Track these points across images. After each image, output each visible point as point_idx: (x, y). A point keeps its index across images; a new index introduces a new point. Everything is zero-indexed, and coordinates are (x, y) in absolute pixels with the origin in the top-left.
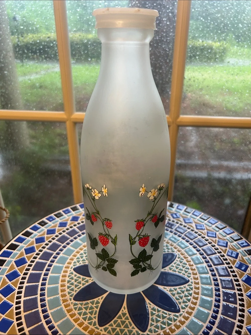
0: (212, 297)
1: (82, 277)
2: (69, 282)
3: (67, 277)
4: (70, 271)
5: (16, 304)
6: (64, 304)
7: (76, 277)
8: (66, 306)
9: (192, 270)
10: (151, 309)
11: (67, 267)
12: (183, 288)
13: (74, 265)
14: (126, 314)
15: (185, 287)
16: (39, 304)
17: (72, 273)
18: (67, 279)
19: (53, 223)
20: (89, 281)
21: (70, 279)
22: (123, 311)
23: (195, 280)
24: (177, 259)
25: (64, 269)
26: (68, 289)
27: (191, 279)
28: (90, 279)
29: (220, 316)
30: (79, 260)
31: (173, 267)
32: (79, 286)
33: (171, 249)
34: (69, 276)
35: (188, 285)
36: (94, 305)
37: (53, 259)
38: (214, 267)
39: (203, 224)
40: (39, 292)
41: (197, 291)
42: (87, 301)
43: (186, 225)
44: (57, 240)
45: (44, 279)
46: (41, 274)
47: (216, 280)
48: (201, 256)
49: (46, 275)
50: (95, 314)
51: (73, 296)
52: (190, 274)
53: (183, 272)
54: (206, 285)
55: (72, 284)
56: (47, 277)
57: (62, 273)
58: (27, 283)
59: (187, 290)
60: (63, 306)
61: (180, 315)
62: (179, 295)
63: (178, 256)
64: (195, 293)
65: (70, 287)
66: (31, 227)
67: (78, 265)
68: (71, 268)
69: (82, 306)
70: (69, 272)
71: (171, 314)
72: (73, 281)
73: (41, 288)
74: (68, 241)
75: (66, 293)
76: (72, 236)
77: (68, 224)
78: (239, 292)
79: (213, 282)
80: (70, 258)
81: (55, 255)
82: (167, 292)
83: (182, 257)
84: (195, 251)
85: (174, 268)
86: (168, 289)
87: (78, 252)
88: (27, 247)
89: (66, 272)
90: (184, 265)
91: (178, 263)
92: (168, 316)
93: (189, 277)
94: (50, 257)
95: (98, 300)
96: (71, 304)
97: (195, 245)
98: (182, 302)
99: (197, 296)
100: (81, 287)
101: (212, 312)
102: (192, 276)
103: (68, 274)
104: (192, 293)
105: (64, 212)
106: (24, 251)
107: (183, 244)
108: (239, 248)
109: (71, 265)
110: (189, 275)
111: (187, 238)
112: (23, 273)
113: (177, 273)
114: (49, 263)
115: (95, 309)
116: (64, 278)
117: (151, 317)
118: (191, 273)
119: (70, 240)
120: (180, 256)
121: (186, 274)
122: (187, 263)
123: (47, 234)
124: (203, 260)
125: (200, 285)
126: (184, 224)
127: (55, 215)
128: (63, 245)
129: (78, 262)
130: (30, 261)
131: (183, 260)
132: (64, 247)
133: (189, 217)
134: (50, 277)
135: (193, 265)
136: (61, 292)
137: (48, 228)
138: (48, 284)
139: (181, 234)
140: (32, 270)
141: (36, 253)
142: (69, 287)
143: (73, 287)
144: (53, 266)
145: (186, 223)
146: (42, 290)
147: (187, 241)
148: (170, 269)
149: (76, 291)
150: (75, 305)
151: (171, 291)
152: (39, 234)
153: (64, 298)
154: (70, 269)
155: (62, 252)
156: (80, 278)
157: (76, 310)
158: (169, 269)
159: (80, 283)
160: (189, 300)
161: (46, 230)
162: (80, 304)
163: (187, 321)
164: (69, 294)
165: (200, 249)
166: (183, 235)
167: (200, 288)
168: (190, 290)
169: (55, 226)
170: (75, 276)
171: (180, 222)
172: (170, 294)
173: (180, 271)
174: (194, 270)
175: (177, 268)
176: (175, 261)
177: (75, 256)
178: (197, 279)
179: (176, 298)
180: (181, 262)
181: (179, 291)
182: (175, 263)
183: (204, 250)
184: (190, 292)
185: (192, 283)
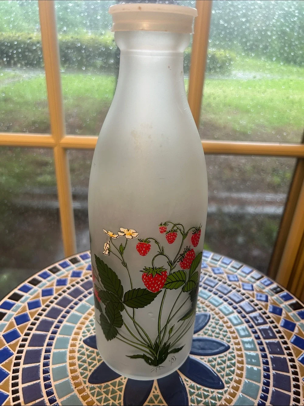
0: (260, 366)
1: (95, 350)
2: (79, 359)
3: (77, 352)
4: (79, 344)
5: (13, 394)
6: (77, 389)
7: (88, 352)
8: (80, 392)
9: (231, 333)
10: (189, 387)
11: (74, 339)
12: (223, 357)
13: (84, 336)
14: (158, 396)
15: (226, 356)
16: (44, 391)
17: (82, 347)
18: (77, 355)
19: (49, 281)
21: (81, 354)
22: (154, 392)
23: (236, 346)
24: (211, 320)
25: (71, 342)
26: (80, 368)
27: (232, 345)
29: (271, 389)
30: (89, 328)
31: (208, 330)
32: (94, 364)
33: (203, 308)
34: (79, 351)
35: (230, 353)
36: (117, 388)
37: (55, 329)
38: (256, 328)
39: (236, 274)
40: (42, 376)
41: (240, 359)
42: (107, 383)
43: (215, 276)
44: (57, 304)
45: (46, 358)
46: (41, 350)
47: (261, 344)
48: (239, 315)
49: (48, 351)
50: (120, 399)
51: (88, 378)
52: (229, 338)
53: (221, 336)
54: (251, 352)
56: (50, 355)
57: (69, 348)
58: (23, 364)
59: (230, 359)
60: (76, 392)
61: (226, 392)
62: (219, 366)
63: (211, 316)
64: (239, 362)
65: (82, 365)
66: (19, 287)
67: (88, 335)
68: (80, 340)
69: (101, 390)
70: (78, 346)
71: (214, 392)
72: (85, 357)
73: (44, 369)
74: (72, 304)
75: (78, 373)
76: (75, 298)
77: (68, 282)
78: (290, 357)
79: (258, 347)
80: (77, 326)
81: (56, 324)
82: (205, 363)
83: (217, 317)
84: (230, 308)
85: (210, 332)
86: (205, 360)
87: (86, 318)
88: (17, 315)
89: (74, 345)
90: (221, 328)
91: (214, 325)
92: (211, 395)
93: (229, 342)
94: (51, 327)
95: (121, 380)
96: (86, 389)
97: (230, 301)
98: (225, 375)
99: (240, 365)
100: (96, 364)
101: (262, 385)
102: (232, 341)
103: (77, 349)
104: (235, 363)
105: (61, 265)
106: (14, 321)
107: (217, 301)
108: (282, 303)
109: (80, 336)
110: (229, 340)
111: (219, 293)
112: (16, 351)
113: (214, 338)
114: (51, 335)
115: (119, 393)
116: (73, 354)
117: (191, 397)
118: (231, 337)
119: (73, 302)
120: (214, 316)
121: (225, 339)
122: (224, 325)
123: (43, 296)
124: (243, 320)
125: (244, 352)
126: (214, 275)
127: (49, 270)
128: (65, 310)
129: (89, 331)
130: (24, 334)
131: (219, 320)
132: (68, 312)
133: (218, 266)
134: (54, 354)
135: (230, 327)
136: (71, 373)
137: (43, 288)
138: (53, 364)
139: (211, 289)
140: (28, 346)
141: (30, 322)
143: (86, 365)
144: (55, 339)
145: (215, 274)
146: (45, 372)
147: (221, 297)
148: (205, 334)
149: (90, 370)
150: (92, 389)
151: (209, 361)
152: (32, 297)
153: (75, 381)
154: (78, 342)
155: (65, 320)
156: (93, 352)
157: (94, 396)
158: (203, 334)
159: (94, 359)
160: (233, 372)
161: (40, 291)
162: (98, 387)
163: (235, 398)
164: (82, 375)
165: (237, 305)
166: (214, 290)
167: (244, 355)
168: (233, 358)
169: (52, 285)
170: (87, 350)
171: (208, 274)
172: (210, 366)
173: (217, 335)
174: (233, 332)
175: (213, 332)
176: (209, 323)
177: (83, 323)
178: (238, 344)
179: (217, 370)
180: (217, 324)
181: (219, 360)
182: (210, 326)
183: (241, 307)
184: (233, 361)
185: (233, 349)
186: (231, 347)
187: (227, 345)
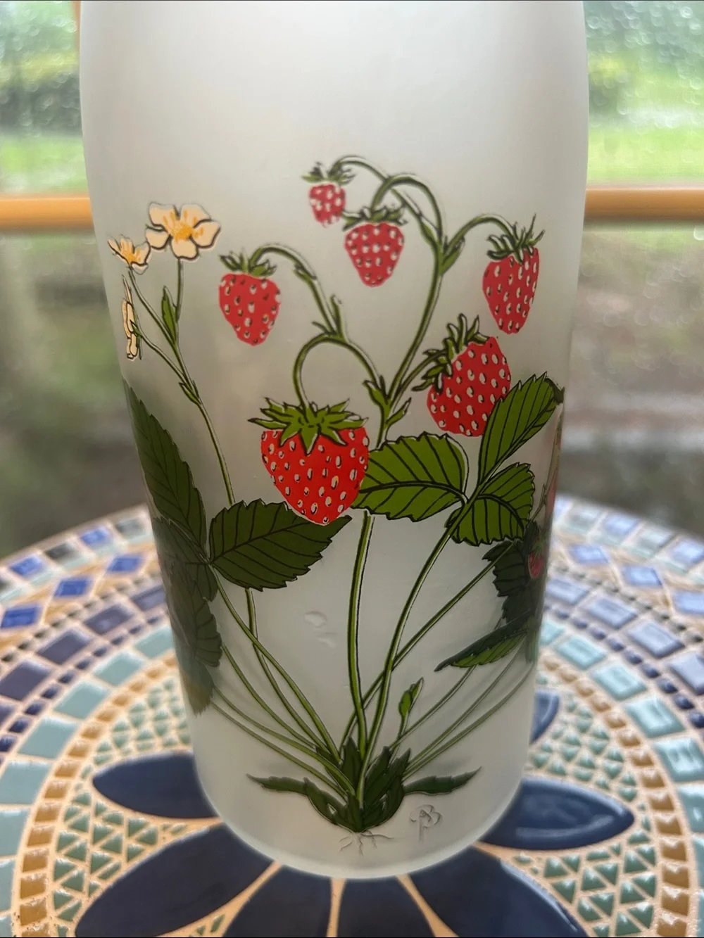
1: (128, 815)
2: (63, 842)
3: (60, 817)
4: (78, 787)
7: (100, 817)
9: (638, 763)
11: (65, 772)
12: (605, 857)
13: (99, 762)
15: (617, 851)
17: (84, 801)
18: (60, 828)
19: (35, 584)
20: (161, 835)
21: (72, 826)
23: (659, 815)
24: (563, 715)
25: (50, 780)
26: (55, 879)
27: (642, 808)
28: (165, 828)
30: (125, 734)
31: (549, 750)
32: (110, 866)
34: (69, 815)
35: (634, 841)
37: (9, 733)
39: (651, 563)
41: (674, 866)
43: (580, 569)
44: (40, 653)
48: (668, 700)
51: (77, 918)
52: (631, 782)
53: (600, 776)
55: (79, 854)
57: (40, 802)
59: (632, 867)
62: (592, 894)
63: (564, 703)
64: (670, 878)
65: (67, 869)
67: (116, 758)
68: (84, 776)
70: (71, 795)
72: (84, 838)
74: (87, 653)
75: (46, 897)
76: (103, 634)
77: (95, 585)
80: (84, 725)
81: (19, 719)
82: (533, 877)
83: (584, 705)
84: (635, 676)
85: (557, 761)
86: (535, 866)
87: (121, 702)
89: (55, 793)
90: (599, 743)
91: (571, 732)
93: (631, 797)
97: (631, 651)
98: (613, 930)
99: (674, 892)
100: (117, 868)
102: (644, 794)
103: (65, 804)
104: (653, 881)
105: (85, 540)
107: (582, 649)
109: (87, 763)
110: (628, 789)
111: (593, 625)
113: (570, 783)
116: (46, 824)
118: (637, 777)
119: (92, 648)
120: (573, 703)
121: (615, 785)
122: (613, 733)
124: (683, 717)
125: (689, 838)
126: (575, 567)
127: (47, 553)
128: (61, 671)
129: (119, 744)
131: (590, 716)
132: (66, 680)
133: (588, 541)
135: (634, 742)
136: (23, 896)
137: (11, 604)
139: (565, 610)
142: (60, 871)
143: (81, 868)
144: (1, 770)
145: (579, 562)
147: (600, 637)
148: (539, 764)
149: (92, 889)
151: (551, 872)
153: (31, 926)
154: (76, 781)
155: (51, 704)
156: (116, 820)
158: (531, 766)
159: (115, 847)
160: (646, 918)
164: (57, 907)
165: (659, 665)
166: (575, 613)
167: (690, 851)
168: (646, 864)
169: (41, 596)
170: (99, 811)
172: (551, 891)
173: (584, 772)
174: (646, 762)
175: (569, 758)
176: (556, 727)
177: (106, 717)
178: (666, 805)
179: (581, 910)
180: (583, 730)
181: (590, 870)
182: (556, 736)
183: (674, 672)
184: (646, 876)
185: (647, 826)
186: (640, 817)
187: (620, 811)
